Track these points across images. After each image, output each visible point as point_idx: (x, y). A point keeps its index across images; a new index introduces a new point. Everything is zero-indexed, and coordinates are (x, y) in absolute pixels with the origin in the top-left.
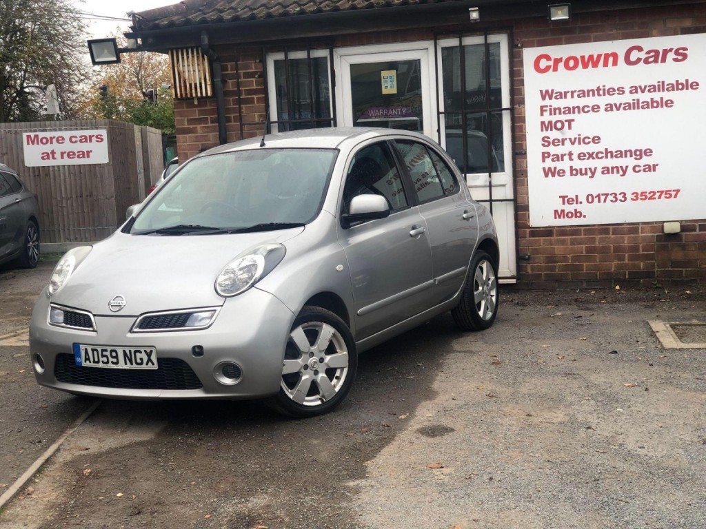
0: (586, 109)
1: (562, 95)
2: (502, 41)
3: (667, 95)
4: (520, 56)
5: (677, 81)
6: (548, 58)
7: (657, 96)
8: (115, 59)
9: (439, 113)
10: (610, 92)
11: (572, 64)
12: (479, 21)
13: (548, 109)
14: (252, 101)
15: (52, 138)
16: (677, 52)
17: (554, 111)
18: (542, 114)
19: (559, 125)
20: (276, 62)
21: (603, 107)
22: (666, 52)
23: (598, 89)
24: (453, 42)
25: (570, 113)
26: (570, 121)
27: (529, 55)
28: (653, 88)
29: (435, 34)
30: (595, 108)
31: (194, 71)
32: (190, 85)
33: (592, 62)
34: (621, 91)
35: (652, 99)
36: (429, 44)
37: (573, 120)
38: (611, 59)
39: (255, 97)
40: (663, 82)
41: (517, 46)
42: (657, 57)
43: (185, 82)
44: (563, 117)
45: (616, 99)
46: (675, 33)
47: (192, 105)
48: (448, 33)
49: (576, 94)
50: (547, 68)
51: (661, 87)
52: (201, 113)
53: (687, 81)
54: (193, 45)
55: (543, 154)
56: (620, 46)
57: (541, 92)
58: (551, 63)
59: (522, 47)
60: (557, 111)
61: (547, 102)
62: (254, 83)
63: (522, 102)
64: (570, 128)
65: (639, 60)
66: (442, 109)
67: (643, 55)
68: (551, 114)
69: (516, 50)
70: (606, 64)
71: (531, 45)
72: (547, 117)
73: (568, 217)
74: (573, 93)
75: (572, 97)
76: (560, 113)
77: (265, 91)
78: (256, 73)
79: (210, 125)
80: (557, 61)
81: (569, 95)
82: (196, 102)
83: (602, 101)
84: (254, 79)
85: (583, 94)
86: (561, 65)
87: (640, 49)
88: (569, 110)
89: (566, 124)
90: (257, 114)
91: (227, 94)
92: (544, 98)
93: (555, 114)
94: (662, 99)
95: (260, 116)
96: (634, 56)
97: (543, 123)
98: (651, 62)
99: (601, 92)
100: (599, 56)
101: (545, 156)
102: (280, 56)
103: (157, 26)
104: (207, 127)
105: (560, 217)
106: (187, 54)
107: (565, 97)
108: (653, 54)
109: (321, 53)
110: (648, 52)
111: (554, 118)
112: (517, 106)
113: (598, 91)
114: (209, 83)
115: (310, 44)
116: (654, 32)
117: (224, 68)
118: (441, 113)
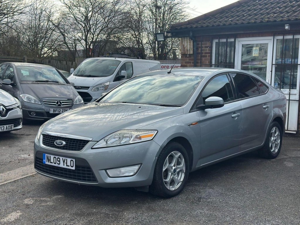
8: (163, 40)
9: (272, 64)
12: (289, 29)
14: (206, 56)
15: (165, 66)
20: (216, 42)
24: (281, 37)
29: (274, 34)
31: (188, 45)
32: (186, 50)
36: (272, 38)
39: (208, 55)
43: (184, 48)
47: (186, 57)
48: (279, 34)
52: (189, 60)
54: (187, 36)
62: (207, 50)
66: (274, 63)
77: (211, 53)
78: (208, 46)
79: (192, 64)
82: (188, 56)
84: (208, 49)
90: (207, 61)
91: (198, 53)
95: (208, 62)
102: (217, 41)
103: (176, 29)
104: (191, 65)
106: (188, 39)
109: (233, 40)
114: (192, 49)
115: (228, 37)
117: (198, 44)
118: (273, 65)
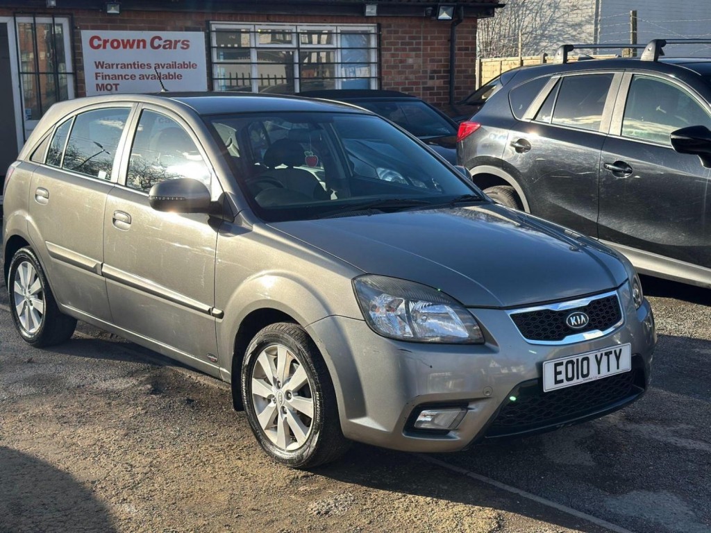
0: (127, 77)
1: (110, 66)
2: (64, 21)
3: (178, 71)
4: (79, 35)
5: (184, 63)
6: (99, 39)
7: (172, 71)
9: (20, 73)
10: (142, 66)
11: (116, 44)
13: (101, 75)
16: (183, 43)
17: (104, 77)
18: (97, 79)
19: (109, 87)
21: (138, 77)
22: (176, 42)
23: (134, 64)
24: (29, 20)
25: (116, 79)
26: (116, 85)
27: (86, 35)
28: (170, 66)
29: (14, 13)
30: (133, 77)
33: (128, 44)
34: (149, 66)
35: (169, 73)
37: (118, 84)
38: (141, 44)
40: (175, 63)
41: (76, 28)
42: (170, 45)
44: (112, 82)
45: (146, 72)
46: (181, 30)
48: (24, 12)
49: (119, 66)
50: (99, 46)
51: (173, 65)
53: (190, 63)
56: (147, 35)
57: (95, 62)
58: (101, 43)
59: (81, 29)
60: (107, 77)
61: (100, 70)
63: (82, 69)
64: (116, 89)
65: (159, 46)
67: (162, 43)
68: (103, 79)
69: (76, 30)
70: (138, 47)
71: (86, 28)
72: (100, 81)
74: (117, 65)
75: (117, 68)
76: (109, 79)
80: (105, 42)
81: (115, 66)
83: (137, 72)
85: (124, 66)
86: (108, 45)
87: (160, 38)
88: (115, 77)
89: (114, 87)
92: (97, 67)
93: (106, 79)
94: (175, 73)
96: (157, 43)
97: (97, 85)
98: (167, 48)
99: (136, 66)
100: (134, 41)
107: (113, 68)
108: (168, 43)
110: (165, 41)
111: (105, 82)
112: (78, 71)
113: (134, 65)
116: (169, 28)
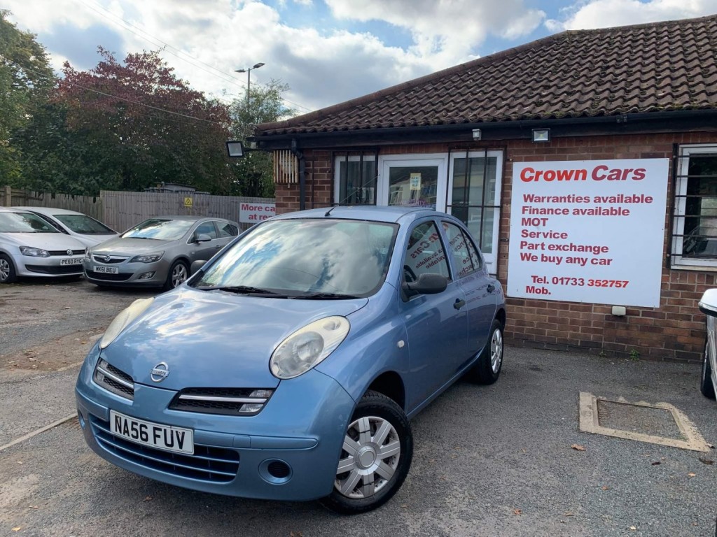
0: (558, 212)
1: (540, 200)
2: (498, 155)
3: (624, 206)
4: (511, 168)
5: (634, 195)
6: (532, 171)
7: (616, 206)
8: (241, 155)
9: (447, 206)
10: (578, 200)
11: (550, 176)
12: (480, 139)
13: (528, 209)
14: (323, 188)
15: (255, 207)
16: (636, 172)
17: (532, 211)
18: (523, 213)
19: (536, 222)
20: (341, 162)
21: (571, 211)
22: (627, 172)
23: (569, 197)
24: (462, 155)
25: (545, 213)
26: (544, 220)
27: (518, 167)
28: (614, 200)
29: (450, 148)
30: (565, 212)
31: (288, 165)
32: (285, 175)
33: (566, 175)
34: (587, 200)
35: (612, 208)
36: (445, 155)
37: (547, 219)
38: (581, 175)
39: (326, 185)
40: (622, 196)
41: (509, 160)
42: (619, 175)
43: (282, 172)
44: (540, 216)
45: (582, 206)
46: (636, 157)
47: (286, 188)
48: (459, 147)
49: (551, 200)
50: (531, 179)
51: (620, 199)
52: (291, 194)
53: (643, 196)
54: (287, 147)
55: (522, 242)
56: (589, 165)
57: (524, 196)
58: (534, 175)
59: (513, 161)
60: (536, 211)
61: (528, 204)
62: (325, 176)
63: (509, 202)
64: (544, 225)
65: (604, 177)
66: (450, 203)
67: (607, 173)
68: (530, 213)
69: (508, 163)
70: (576, 178)
71: (520, 160)
72: (527, 215)
73: (537, 292)
74: (548, 198)
75: (548, 201)
76: (537, 213)
77: (332, 182)
78: (327, 169)
79: (296, 202)
80: (538, 174)
81: (545, 200)
82: (289, 187)
83: (571, 206)
84: (326, 174)
85: (557, 200)
86: (541, 177)
87: (605, 168)
88: (545, 211)
89: (542, 222)
90: (326, 198)
91: (307, 182)
92: (526, 200)
93: (534, 213)
94: (620, 208)
95: (328, 199)
96: (600, 173)
97: (524, 219)
98: (613, 179)
99: (571, 200)
100: (572, 172)
101: (523, 244)
102: (343, 159)
103: (266, 134)
104: (294, 204)
105: (530, 292)
106: (288, 153)
107: (543, 201)
108: (616, 172)
109: (371, 158)
110: (612, 171)
111: (532, 216)
112: (505, 205)
113: (568, 199)
114: (296, 174)
115: (363, 151)
116: (619, 155)
117: (307, 165)
118: (449, 206)
